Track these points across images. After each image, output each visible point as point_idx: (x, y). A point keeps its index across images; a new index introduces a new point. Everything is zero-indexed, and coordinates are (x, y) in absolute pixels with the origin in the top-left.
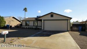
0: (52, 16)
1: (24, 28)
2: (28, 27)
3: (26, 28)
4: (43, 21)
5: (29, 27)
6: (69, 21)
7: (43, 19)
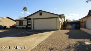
0: (41, 14)
1: (18, 28)
2: (21, 27)
3: (20, 28)
4: (32, 20)
5: (23, 27)
6: (58, 19)
7: (32, 17)
